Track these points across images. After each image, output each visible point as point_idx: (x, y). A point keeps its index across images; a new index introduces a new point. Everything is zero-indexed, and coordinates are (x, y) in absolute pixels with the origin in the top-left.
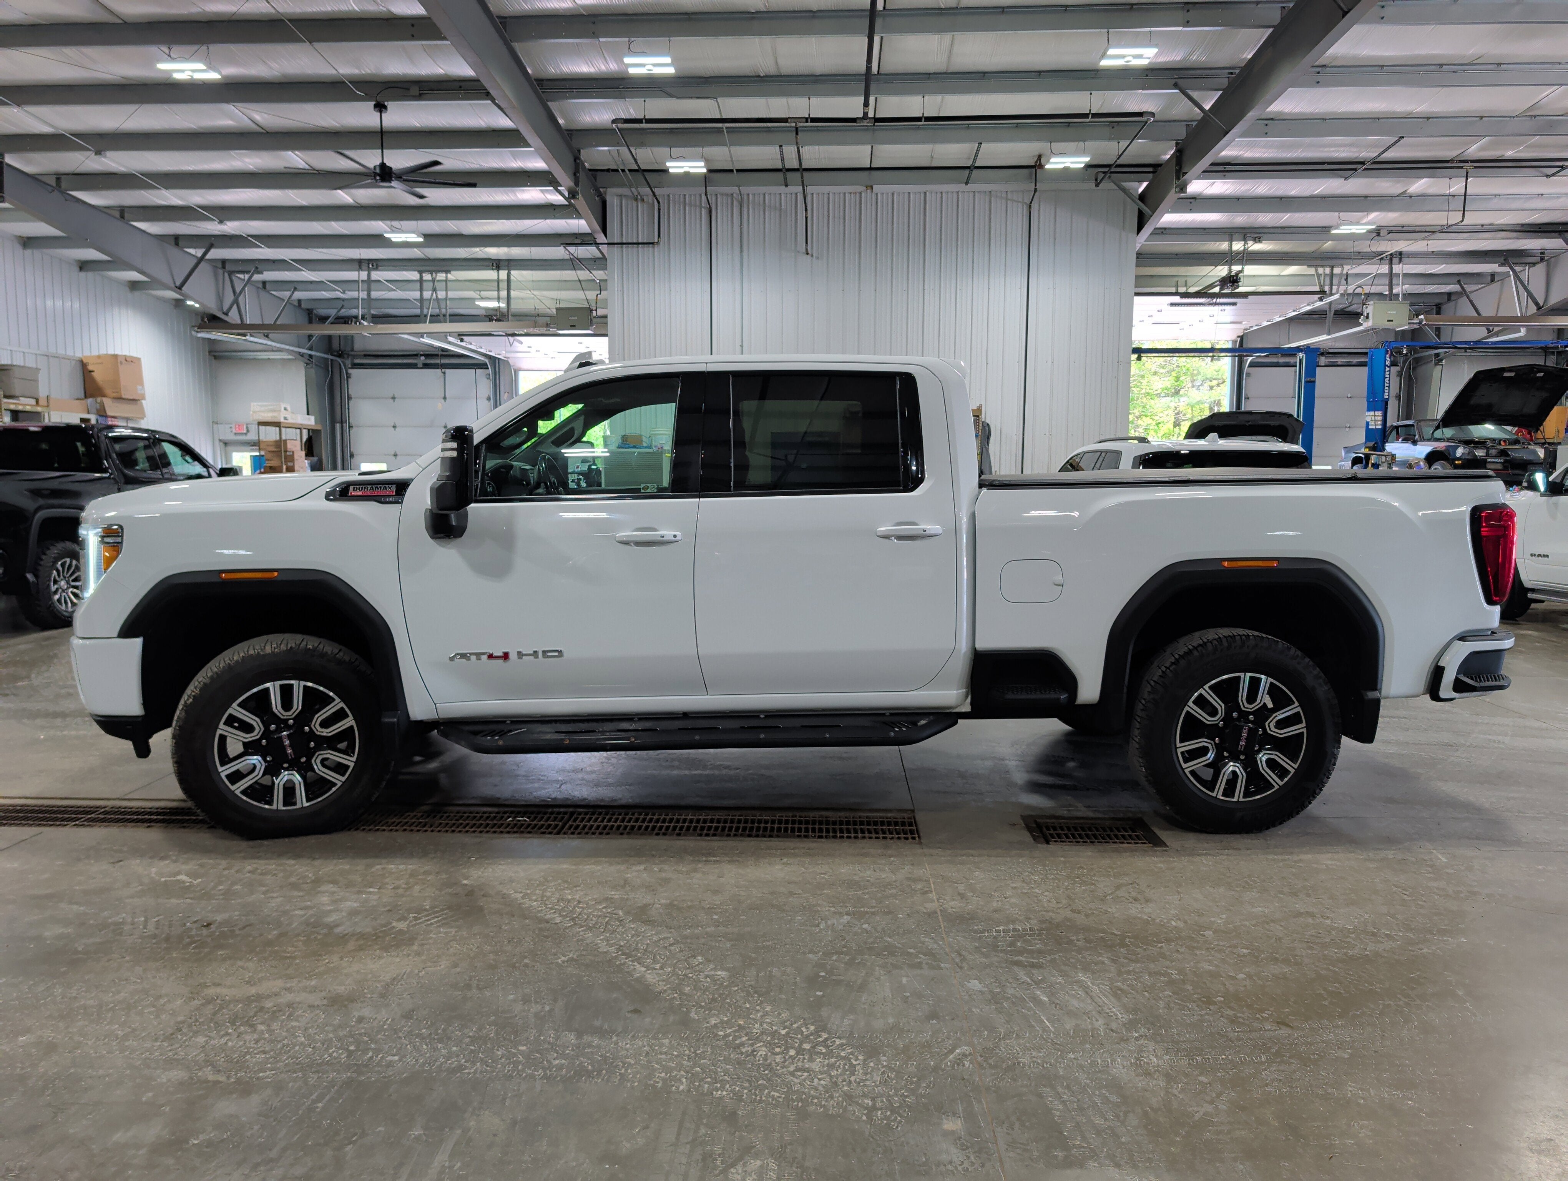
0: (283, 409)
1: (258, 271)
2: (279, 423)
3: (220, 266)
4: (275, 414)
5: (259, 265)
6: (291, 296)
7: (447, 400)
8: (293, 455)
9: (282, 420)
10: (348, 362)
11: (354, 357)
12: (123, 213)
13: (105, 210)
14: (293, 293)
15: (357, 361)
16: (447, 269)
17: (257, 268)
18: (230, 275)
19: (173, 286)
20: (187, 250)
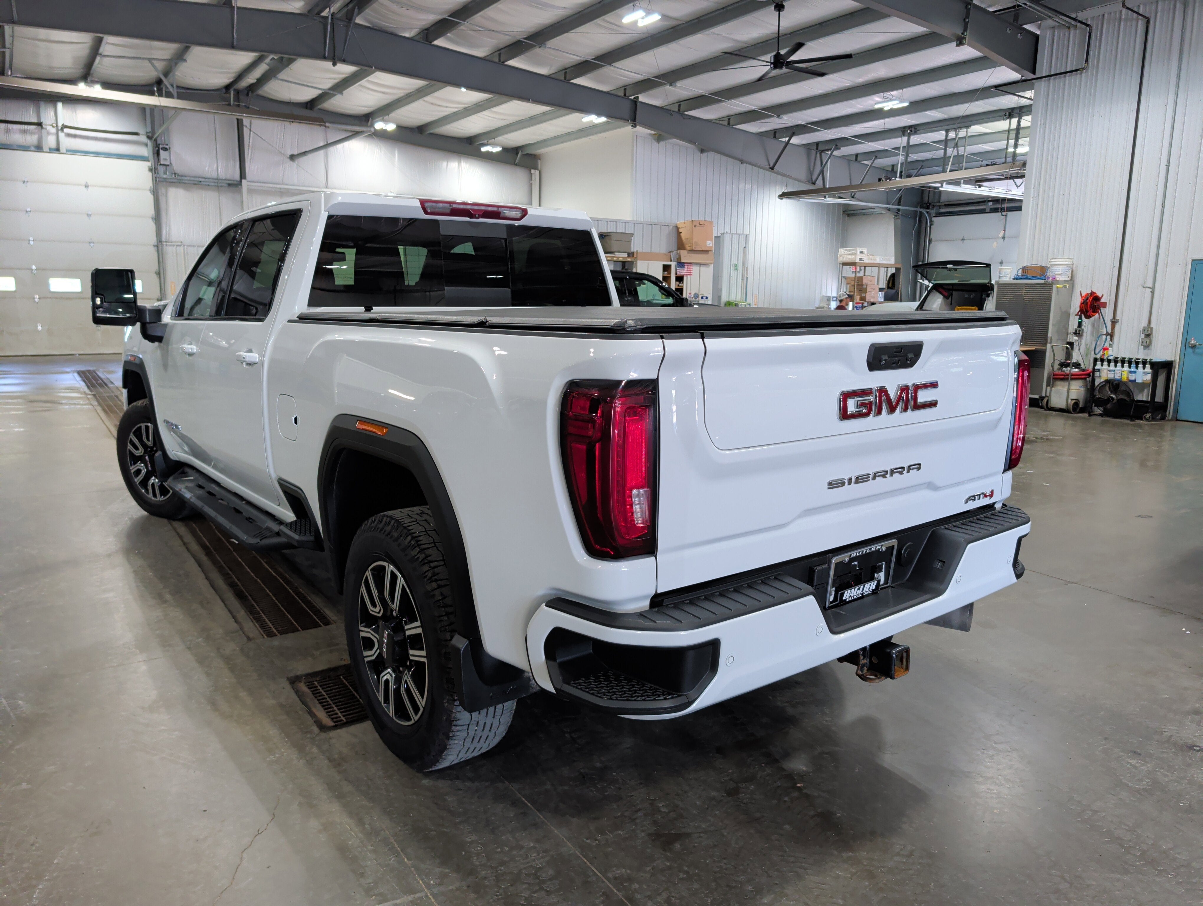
0: (858, 252)
1: (837, 148)
2: (856, 263)
3: (815, 148)
4: (853, 257)
5: (838, 143)
6: (872, 163)
7: (1006, 239)
8: (866, 288)
9: (857, 261)
10: (933, 212)
11: (940, 207)
12: (730, 121)
13: (718, 122)
14: (874, 160)
15: (943, 210)
16: (966, 124)
17: (836, 145)
18: (821, 154)
19: (768, 167)
20: (780, 139)
